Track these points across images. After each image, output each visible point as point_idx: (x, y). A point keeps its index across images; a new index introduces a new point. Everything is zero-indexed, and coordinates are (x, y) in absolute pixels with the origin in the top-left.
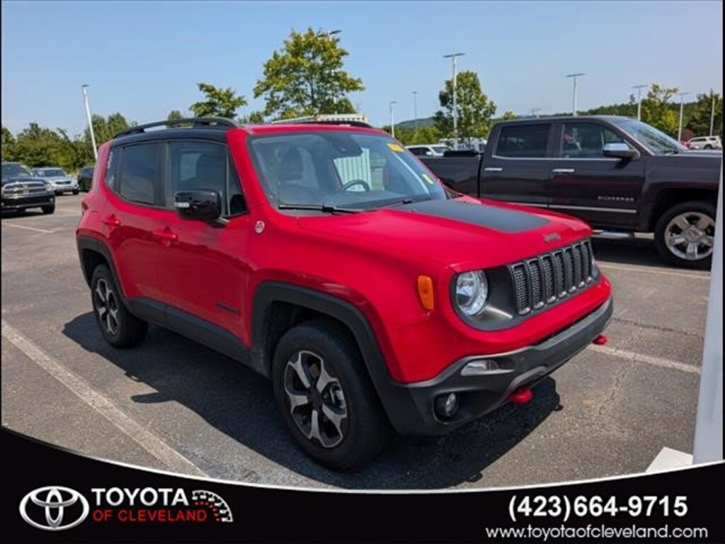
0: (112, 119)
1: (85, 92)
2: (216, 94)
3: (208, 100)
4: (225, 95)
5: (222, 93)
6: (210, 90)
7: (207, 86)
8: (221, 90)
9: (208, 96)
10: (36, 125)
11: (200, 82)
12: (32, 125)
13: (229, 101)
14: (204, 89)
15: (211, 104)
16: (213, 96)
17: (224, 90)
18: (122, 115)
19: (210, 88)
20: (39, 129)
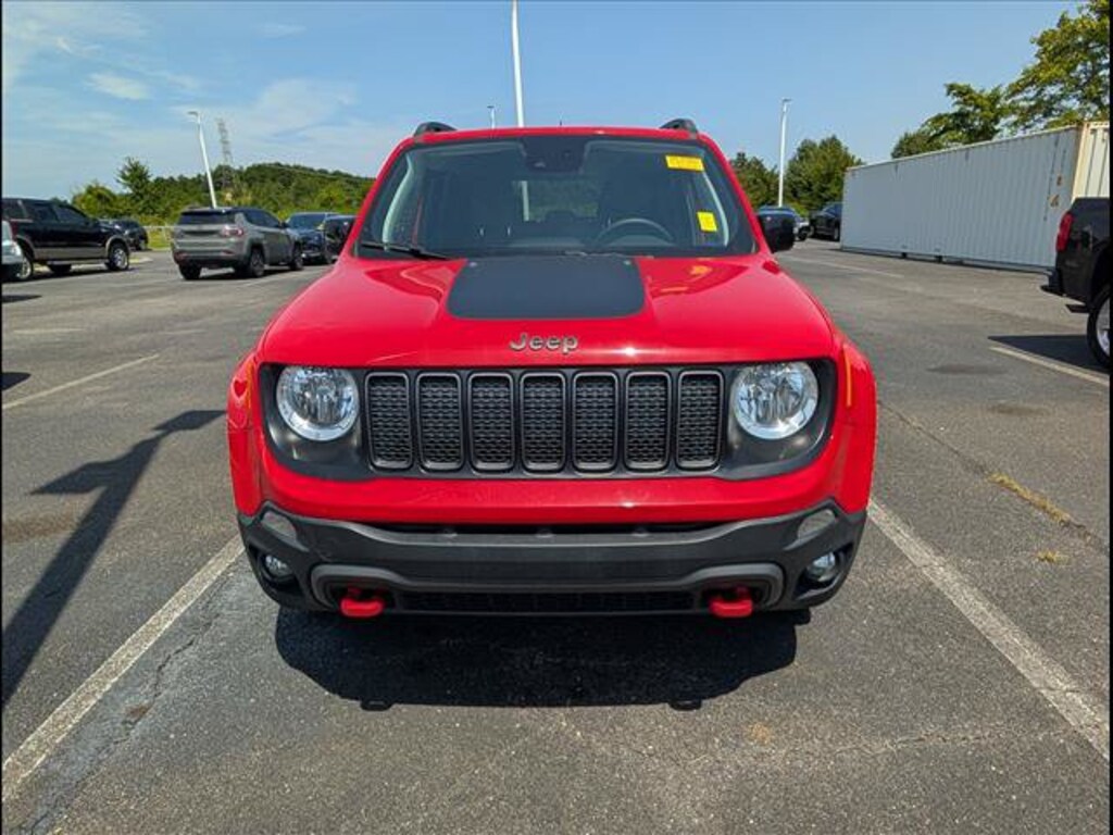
0: (824, 144)
1: (785, 109)
2: (971, 98)
3: (957, 109)
4: (989, 99)
5: (984, 95)
6: (962, 93)
7: (959, 87)
8: (982, 91)
9: (958, 103)
10: (744, 155)
11: (950, 82)
12: (739, 154)
13: (991, 110)
14: (955, 91)
15: (961, 116)
16: (965, 102)
17: (989, 91)
18: (838, 138)
19: (964, 91)
20: (745, 160)
